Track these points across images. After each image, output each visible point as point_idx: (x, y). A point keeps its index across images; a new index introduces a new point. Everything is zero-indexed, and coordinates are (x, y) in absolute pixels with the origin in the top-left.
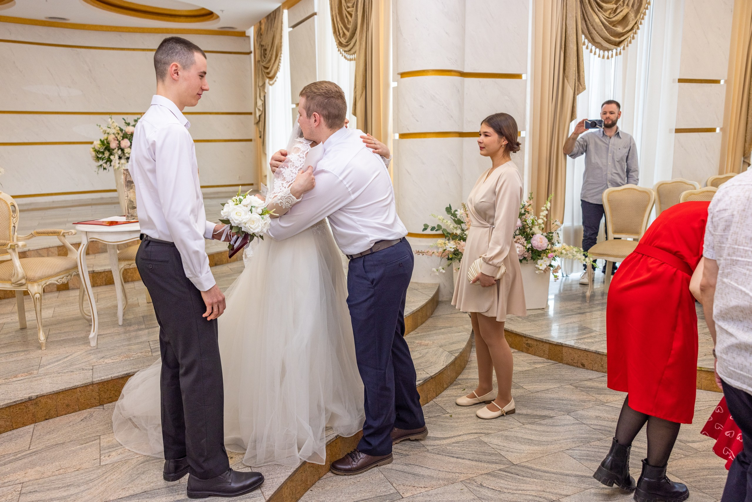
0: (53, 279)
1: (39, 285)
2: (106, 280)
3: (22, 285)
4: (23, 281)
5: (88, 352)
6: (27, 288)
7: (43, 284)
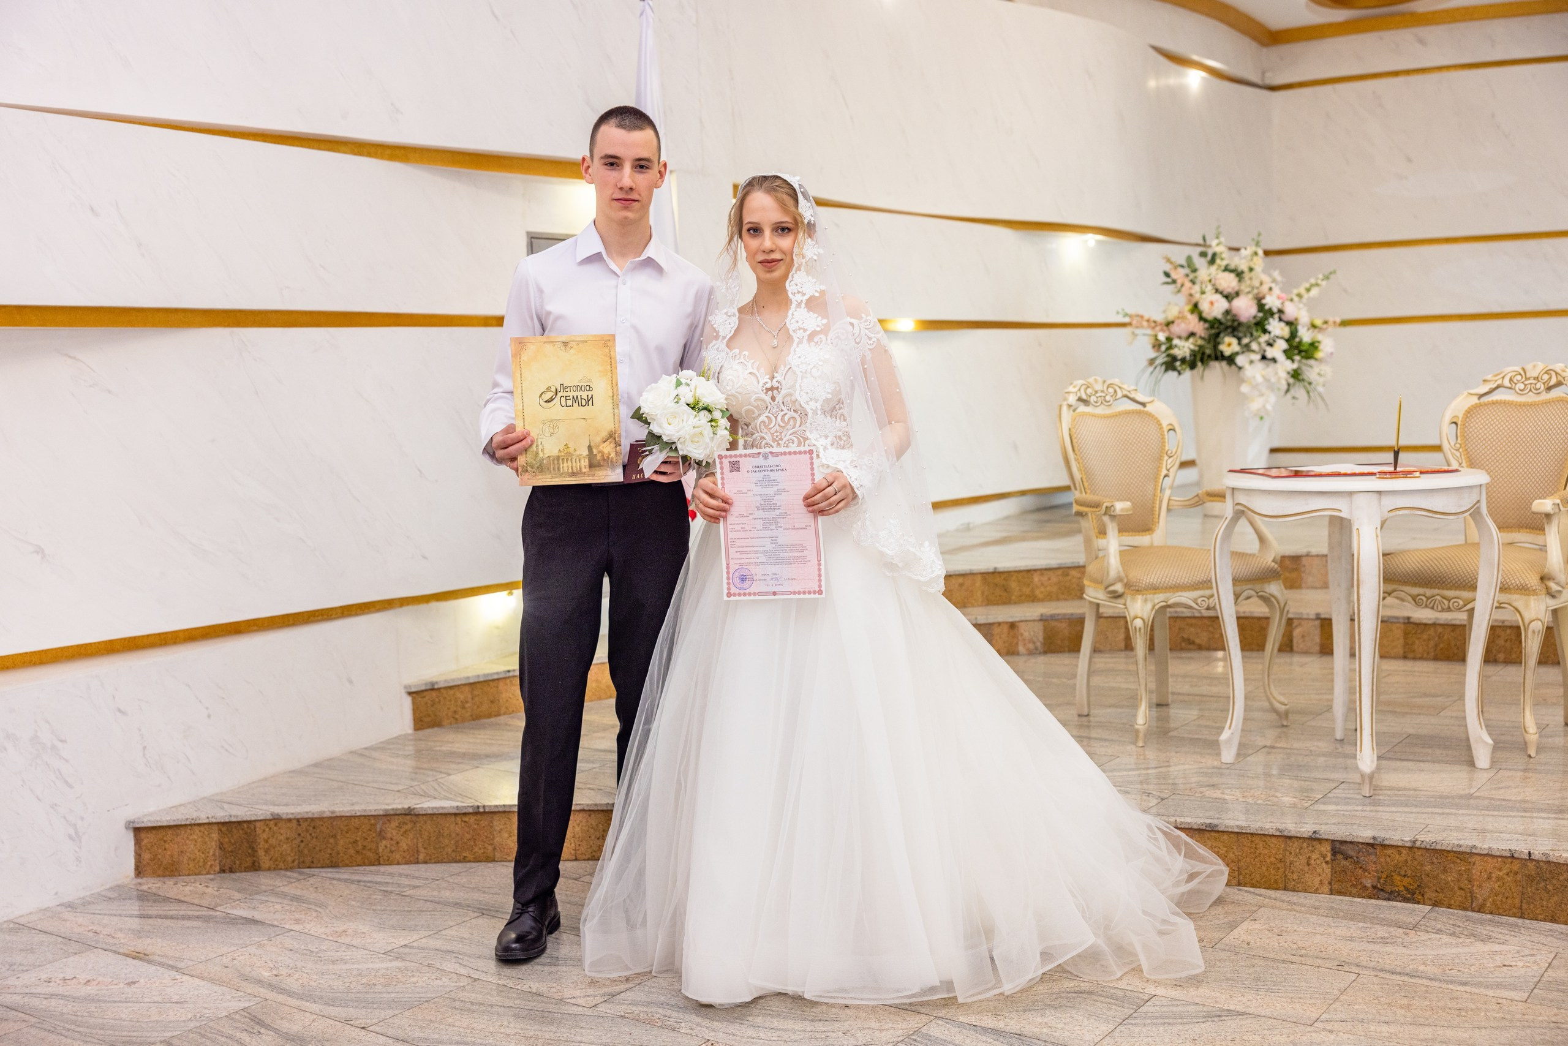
0: (1184, 594)
1: (1146, 601)
2: (1436, 646)
3: (1116, 596)
4: (1119, 587)
5: (1202, 770)
6: (1125, 605)
7: (1156, 601)
